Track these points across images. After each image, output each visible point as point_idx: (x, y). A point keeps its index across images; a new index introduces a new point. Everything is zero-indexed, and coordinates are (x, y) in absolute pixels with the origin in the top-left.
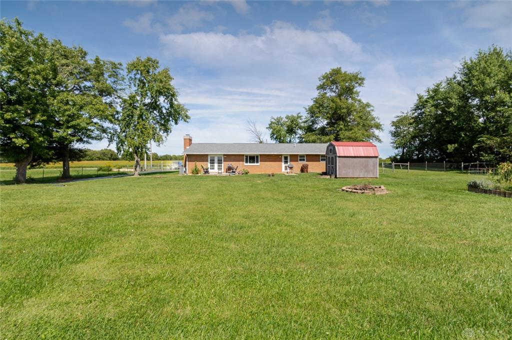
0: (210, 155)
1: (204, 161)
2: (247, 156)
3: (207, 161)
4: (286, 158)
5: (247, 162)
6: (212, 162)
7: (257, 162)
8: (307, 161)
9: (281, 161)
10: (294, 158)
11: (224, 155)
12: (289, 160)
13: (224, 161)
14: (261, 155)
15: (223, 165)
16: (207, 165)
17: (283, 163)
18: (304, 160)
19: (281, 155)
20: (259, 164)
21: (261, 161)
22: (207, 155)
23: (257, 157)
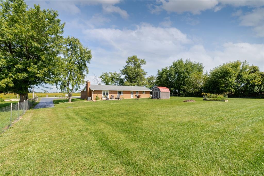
0: (103, 91)
1: (100, 94)
2: (118, 92)
3: (102, 94)
4: (132, 92)
5: (118, 94)
6: (104, 94)
7: (122, 94)
8: (139, 93)
9: (131, 93)
10: (135, 92)
11: (109, 91)
12: (133, 93)
13: (109, 94)
14: (123, 91)
15: (108, 95)
16: (102, 95)
17: (131, 94)
18: (138, 93)
19: (131, 91)
20: (123, 95)
21: (123, 94)
22: (102, 91)
23: (122, 92)
